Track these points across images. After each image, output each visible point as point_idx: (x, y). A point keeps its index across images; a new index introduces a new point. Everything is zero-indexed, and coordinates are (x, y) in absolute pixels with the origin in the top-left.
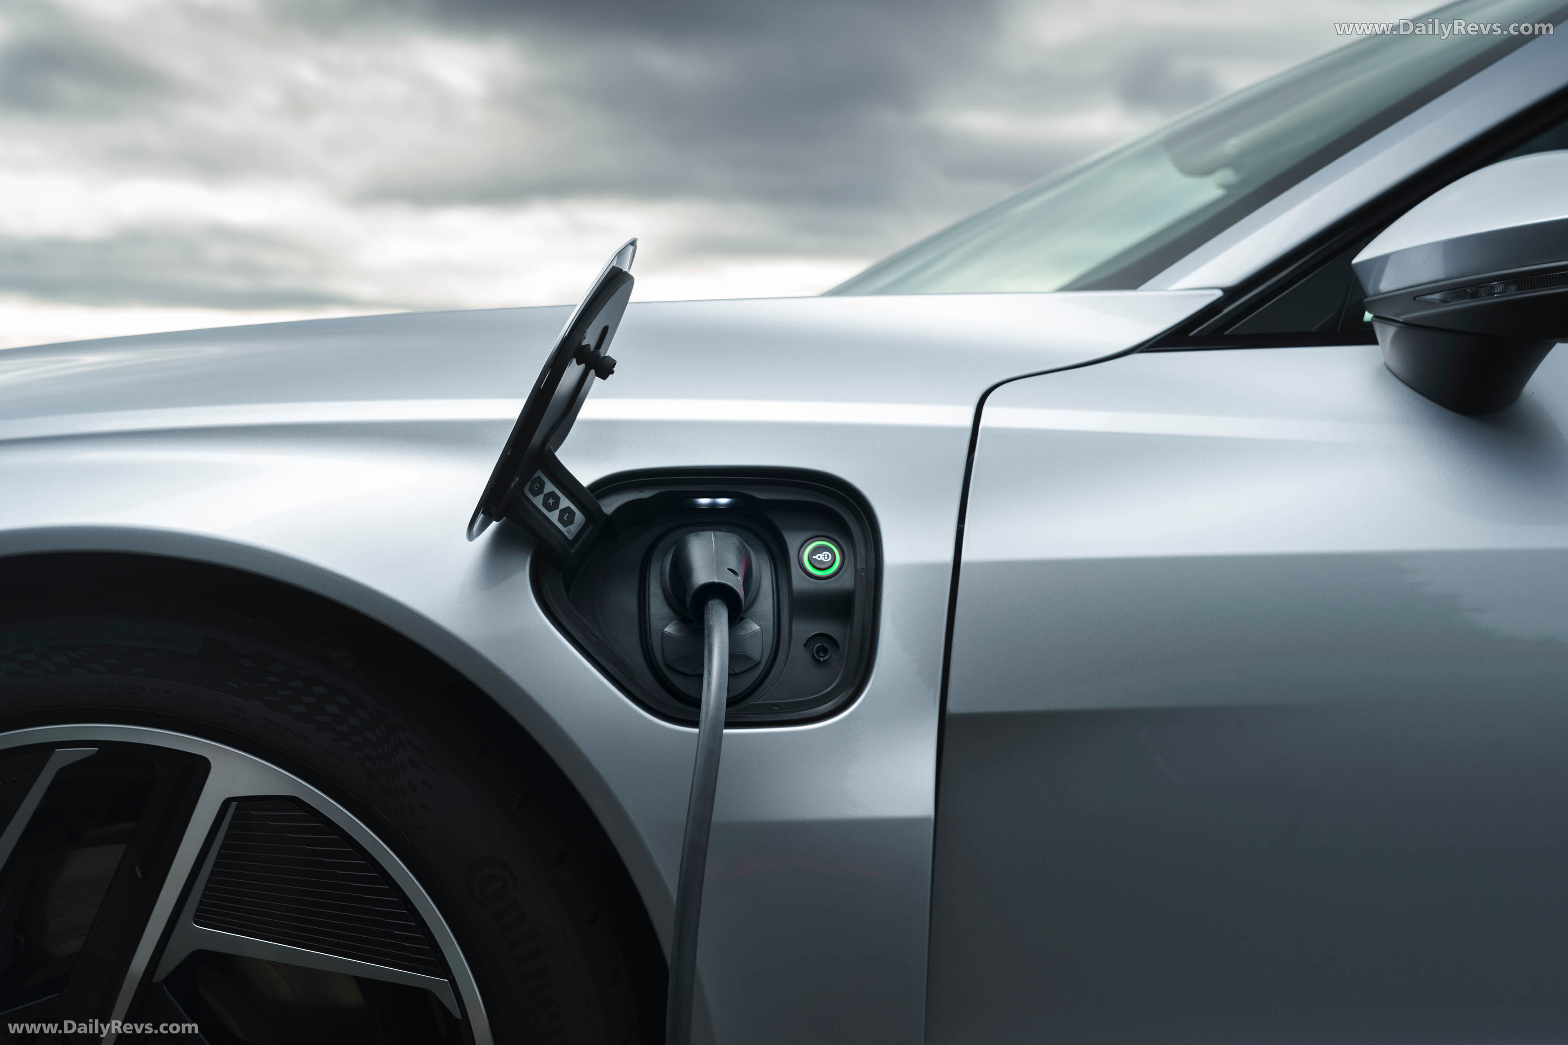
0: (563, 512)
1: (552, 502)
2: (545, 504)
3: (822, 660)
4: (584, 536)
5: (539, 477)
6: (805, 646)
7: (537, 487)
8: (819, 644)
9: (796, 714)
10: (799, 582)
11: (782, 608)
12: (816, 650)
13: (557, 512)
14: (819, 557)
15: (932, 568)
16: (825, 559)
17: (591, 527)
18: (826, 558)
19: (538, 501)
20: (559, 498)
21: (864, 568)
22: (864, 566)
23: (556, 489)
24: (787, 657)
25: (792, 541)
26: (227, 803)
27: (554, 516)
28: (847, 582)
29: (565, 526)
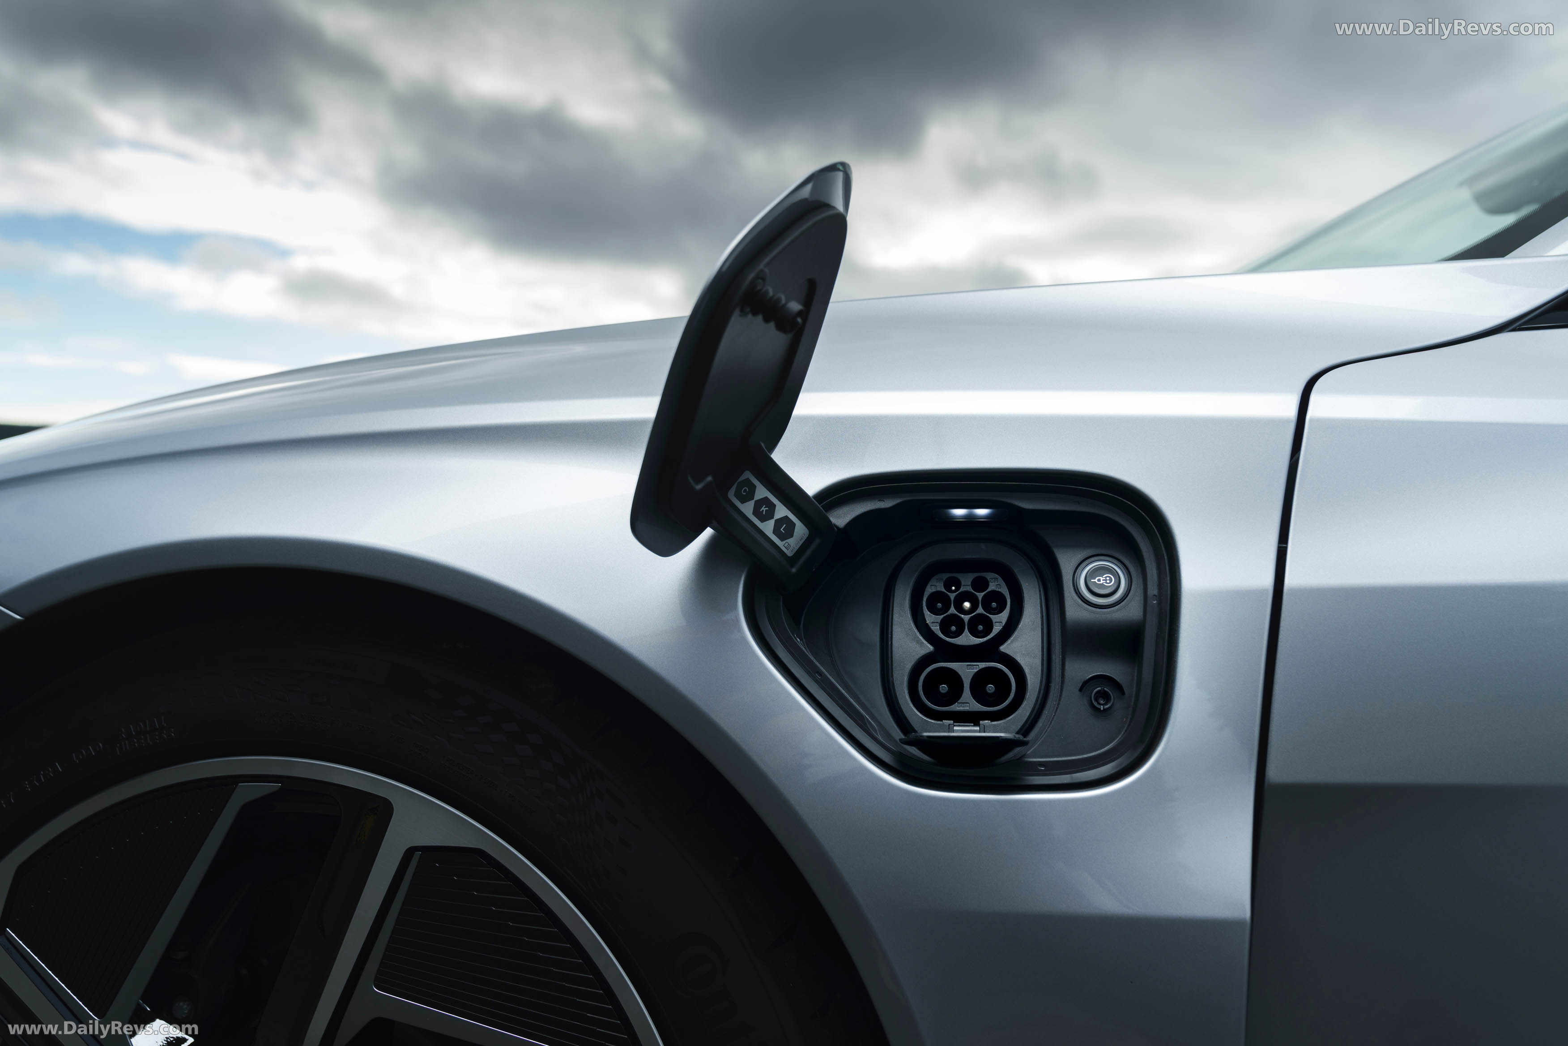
0: (779, 523)
1: (765, 510)
2: (756, 512)
3: (1102, 709)
4: (809, 552)
5: (748, 480)
6: (1081, 690)
7: (745, 491)
8: (1099, 688)
9: (1068, 776)
10: (1075, 611)
11: (1053, 642)
12: (1095, 695)
13: (771, 523)
14: (1099, 580)
15: (1247, 595)
16: (1106, 583)
17: (817, 542)
18: (1108, 581)
19: (747, 509)
20: (775, 506)
21: (1157, 594)
22: (1156, 592)
23: (770, 494)
24: (1058, 704)
25: (1066, 561)
26: (410, 852)
27: (768, 527)
28: (1132, 611)
29: (782, 540)
